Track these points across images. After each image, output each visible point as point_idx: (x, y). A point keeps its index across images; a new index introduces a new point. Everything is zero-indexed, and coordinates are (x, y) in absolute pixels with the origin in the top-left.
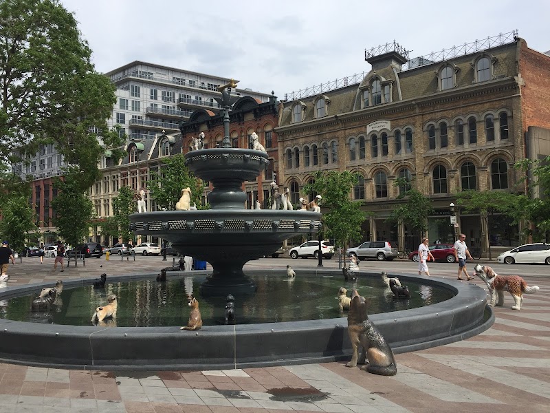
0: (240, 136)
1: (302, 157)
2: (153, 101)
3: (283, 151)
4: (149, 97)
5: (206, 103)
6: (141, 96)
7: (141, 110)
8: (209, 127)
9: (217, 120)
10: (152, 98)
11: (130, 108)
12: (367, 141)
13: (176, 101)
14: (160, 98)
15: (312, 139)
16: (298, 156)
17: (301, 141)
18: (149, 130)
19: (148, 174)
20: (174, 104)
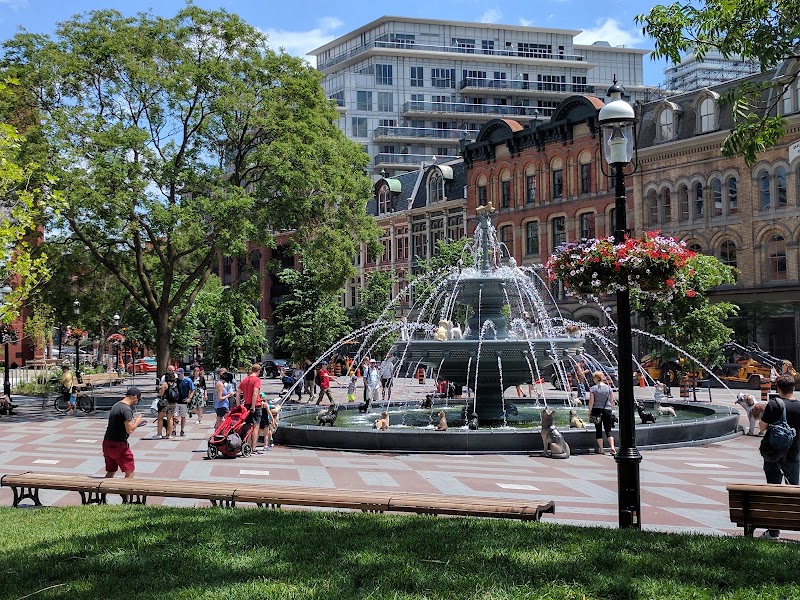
0: (567, 165)
1: (675, 203)
2: (416, 90)
3: (642, 191)
4: (408, 83)
5: (514, 84)
6: (394, 82)
7: (395, 108)
8: (512, 150)
9: (525, 138)
10: (413, 83)
11: (375, 107)
12: (789, 174)
13: (457, 84)
14: (427, 82)
15: (693, 170)
16: (668, 201)
17: (673, 174)
18: (409, 144)
19: (408, 235)
20: (453, 90)
